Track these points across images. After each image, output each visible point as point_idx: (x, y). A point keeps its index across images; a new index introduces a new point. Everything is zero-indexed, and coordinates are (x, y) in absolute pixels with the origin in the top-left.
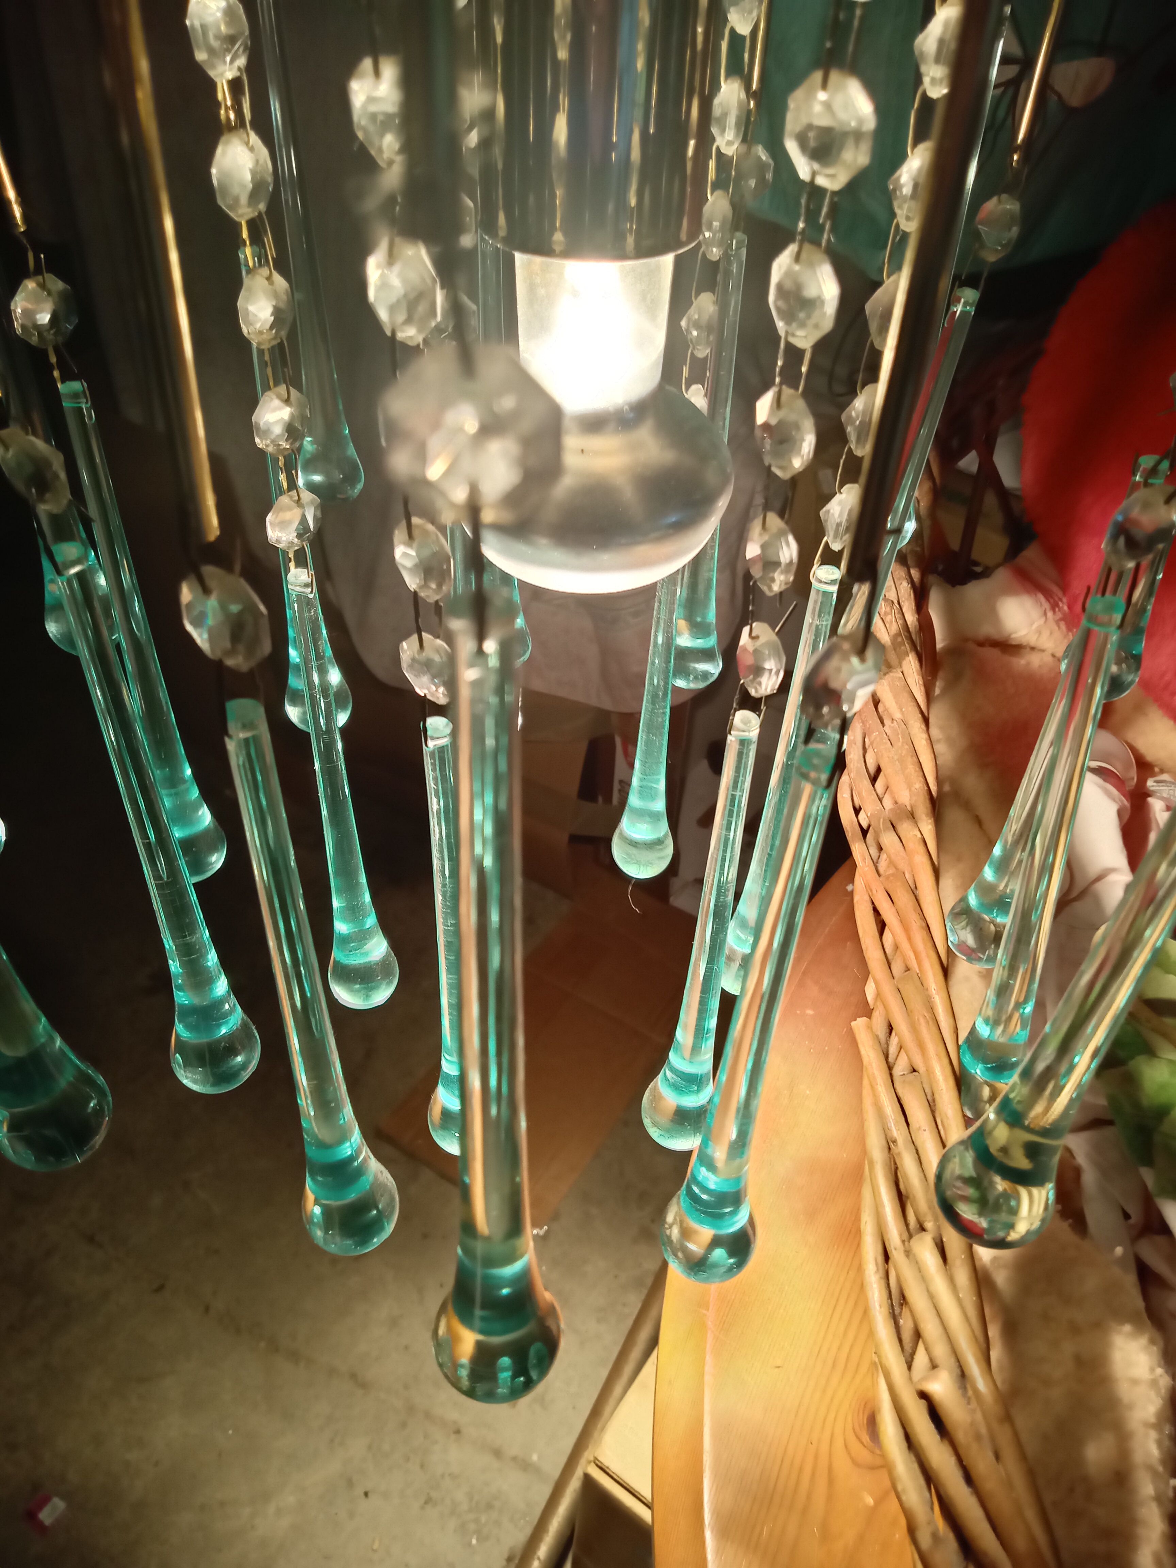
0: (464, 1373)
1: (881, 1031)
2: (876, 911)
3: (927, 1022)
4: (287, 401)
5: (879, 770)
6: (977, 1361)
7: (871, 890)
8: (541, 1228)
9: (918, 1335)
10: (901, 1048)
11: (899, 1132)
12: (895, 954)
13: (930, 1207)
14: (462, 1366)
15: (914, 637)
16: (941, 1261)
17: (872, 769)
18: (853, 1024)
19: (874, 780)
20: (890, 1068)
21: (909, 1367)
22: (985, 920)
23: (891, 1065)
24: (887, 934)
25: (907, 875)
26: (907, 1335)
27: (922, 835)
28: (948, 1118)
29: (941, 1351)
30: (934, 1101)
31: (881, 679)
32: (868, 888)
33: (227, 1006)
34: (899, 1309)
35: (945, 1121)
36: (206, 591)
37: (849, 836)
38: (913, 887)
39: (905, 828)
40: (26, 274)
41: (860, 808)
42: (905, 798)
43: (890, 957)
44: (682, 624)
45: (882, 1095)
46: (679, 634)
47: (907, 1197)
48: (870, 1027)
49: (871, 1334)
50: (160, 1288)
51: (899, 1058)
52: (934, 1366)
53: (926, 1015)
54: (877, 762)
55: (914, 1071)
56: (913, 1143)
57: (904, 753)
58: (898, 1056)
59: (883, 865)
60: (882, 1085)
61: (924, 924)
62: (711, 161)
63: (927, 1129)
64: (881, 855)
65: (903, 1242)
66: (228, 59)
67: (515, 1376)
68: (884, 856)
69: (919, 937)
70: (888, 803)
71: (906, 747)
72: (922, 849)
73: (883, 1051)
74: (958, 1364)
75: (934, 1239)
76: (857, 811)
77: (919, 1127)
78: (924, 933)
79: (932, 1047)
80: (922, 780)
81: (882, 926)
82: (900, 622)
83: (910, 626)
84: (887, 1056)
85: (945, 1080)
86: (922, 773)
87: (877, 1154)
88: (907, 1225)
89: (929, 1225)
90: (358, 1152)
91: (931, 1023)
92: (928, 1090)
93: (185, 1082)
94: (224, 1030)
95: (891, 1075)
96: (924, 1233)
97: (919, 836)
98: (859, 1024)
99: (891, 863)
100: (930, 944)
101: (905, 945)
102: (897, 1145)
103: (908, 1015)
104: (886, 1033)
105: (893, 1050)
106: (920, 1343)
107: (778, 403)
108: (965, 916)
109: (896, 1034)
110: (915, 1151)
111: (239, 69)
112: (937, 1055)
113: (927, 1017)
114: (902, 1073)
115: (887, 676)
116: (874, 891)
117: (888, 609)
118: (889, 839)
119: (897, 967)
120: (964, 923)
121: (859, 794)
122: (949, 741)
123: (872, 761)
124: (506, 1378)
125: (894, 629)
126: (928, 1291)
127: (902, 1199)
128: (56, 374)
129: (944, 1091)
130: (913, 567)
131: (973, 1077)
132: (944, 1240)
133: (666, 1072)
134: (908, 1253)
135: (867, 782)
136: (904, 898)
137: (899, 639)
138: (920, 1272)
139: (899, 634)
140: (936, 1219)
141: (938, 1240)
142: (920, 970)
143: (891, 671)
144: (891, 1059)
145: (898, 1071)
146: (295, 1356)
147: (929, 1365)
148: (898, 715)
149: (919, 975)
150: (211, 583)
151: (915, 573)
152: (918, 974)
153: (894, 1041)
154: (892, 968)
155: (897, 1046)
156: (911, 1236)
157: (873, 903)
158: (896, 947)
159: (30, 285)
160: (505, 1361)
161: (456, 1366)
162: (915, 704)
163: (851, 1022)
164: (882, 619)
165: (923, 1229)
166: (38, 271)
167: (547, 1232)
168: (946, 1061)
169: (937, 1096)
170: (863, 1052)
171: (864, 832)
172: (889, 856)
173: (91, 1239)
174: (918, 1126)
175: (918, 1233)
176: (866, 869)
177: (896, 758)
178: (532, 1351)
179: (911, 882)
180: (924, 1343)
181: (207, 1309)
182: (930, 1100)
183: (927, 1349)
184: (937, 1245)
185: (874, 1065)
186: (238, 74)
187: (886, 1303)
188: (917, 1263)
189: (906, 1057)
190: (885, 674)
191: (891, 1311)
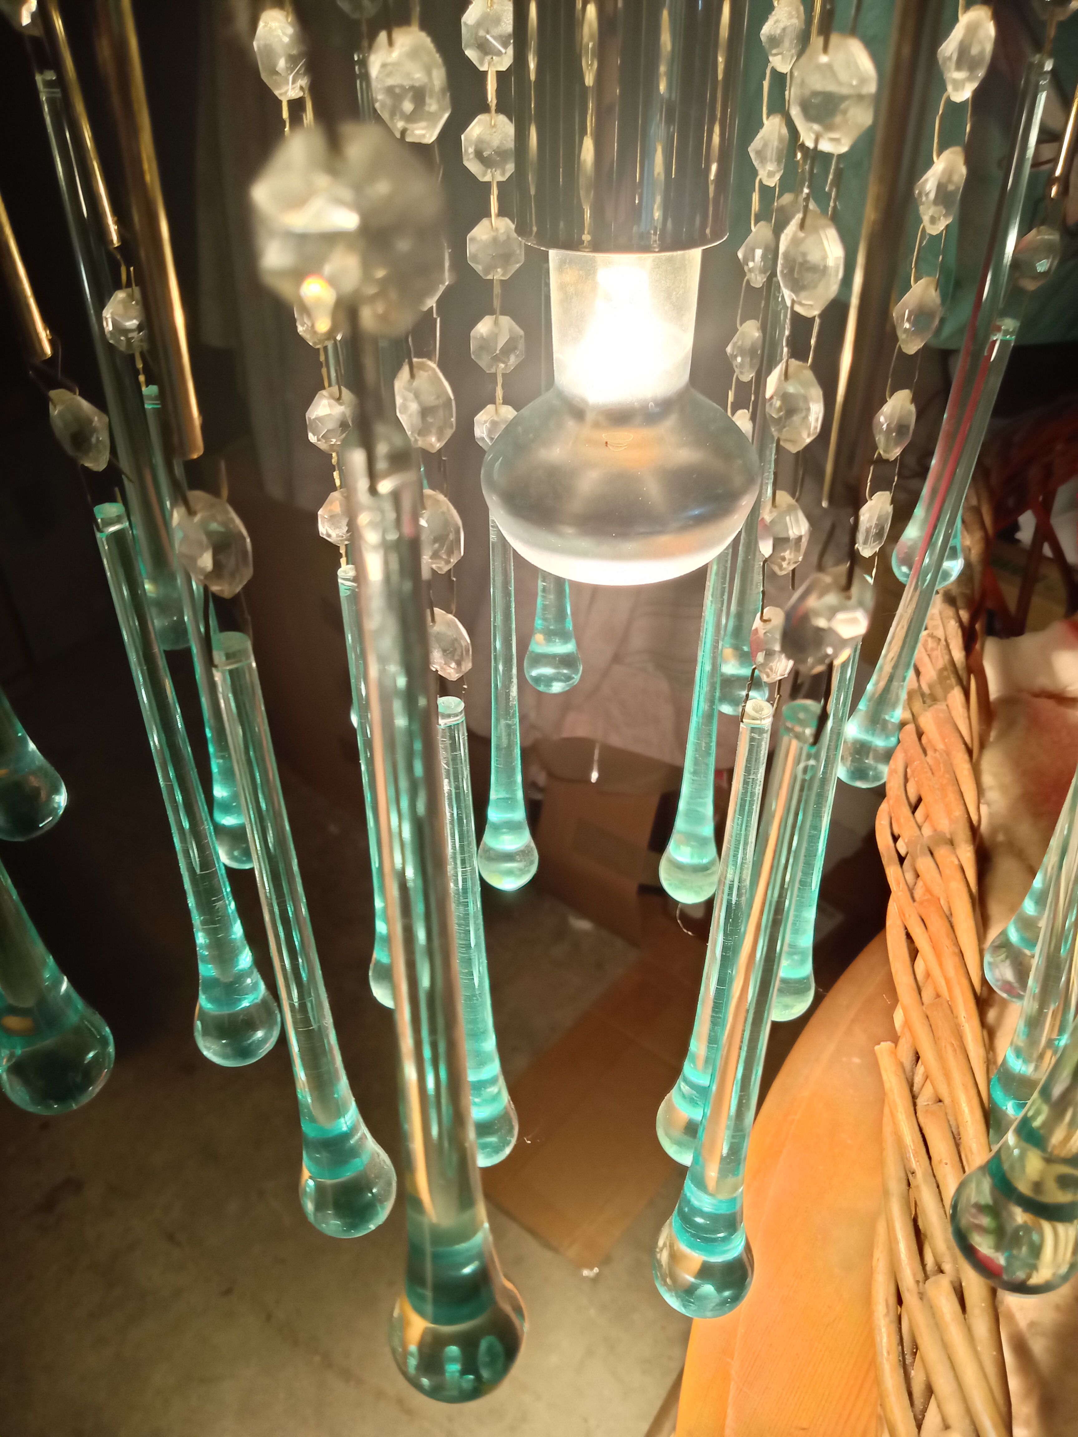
0: (413, 1362)
1: (907, 1059)
2: (909, 936)
3: (955, 1050)
4: (339, 399)
5: (920, 800)
6: (995, 1426)
7: (904, 915)
8: (592, 1269)
9: (930, 1391)
10: (927, 1077)
11: (918, 1164)
12: (926, 981)
13: (949, 1248)
14: (412, 1354)
15: (960, 672)
16: (958, 1308)
17: (913, 799)
18: (877, 1048)
19: (914, 809)
20: (914, 1097)
21: (919, 1426)
22: (1025, 955)
23: (916, 1093)
24: (919, 961)
25: (942, 902)
26: (918, 1389)
27: (959, 860)
28: (972, 1153)
29: (954, 1410)
30: (959, 1134)
31: (925, 710)
32: (902, 914)
33: (249, 981)
34: (911, 1358)
35: (969, 1155)
36: (191, 512)
37: (885, 861)
38: (948, 913)
39: (942, 852)
40: (118, 286)
41: (899, 836)
42: (945, 825)
43: (920, 984)
44: (728, 651)
45: (902, 1123)
46: (726, 662)
47: (926, 1236)
48: (894, 1053)
49: (878, 1382)
50: (228, 1292)
51: (925, 1087)
52: (947, 1427)
53: (954, 1042)
54: (918, 791)
55: (940, 1101)
56: (934, 1176)
57: (945, 781)
58: (923, 1085)
59: (918, 893)
60: (903, 1112)
61: (957, 950)
62: (754, 194)
63: (948, 1162)
64: (918, 882)
65: (918, 1282)
66: (291, 78)
67: (464, 1372)
68: (920, 883)
69: (951, 963)
70: (927, 831)
71: (947, 776)
72: (959, 875)
73: (907, 1078)
74: (973, 1427)
75: (952, 1282)
76: (895, 839)
77: (941, 1160)
78: (957, 959)
79: (959, 1077)
80: (963, 808)
81: (914, 953)
82: (947, 657)
83: (956, 662)
84: (911, 1085)
85: (971, 1111)
86: (962, 801)
87: (896, 1186)
88: (923, 1265)
89: (947, 1267)
90: (353, 1130)
91: (958, 1051)
92: (953, 1123)
93: (206, 1053)
94: (245, 1004)
95: (915, 1105)
96: (941, 1275)
97: (956, 862)
98: (884, 1048)
99: (928, 890)
100: (962, 971)
101: (936, 972)
102: (915, 1176)
103: (936, 1043)
104: (912, 1061)
105: (918, 1079)
106: (933, 1397)
107: (786, 375)
108: (1004, 949)
109: (922, 1064)
110: (935, 1185)
111: (301, 88)
112: (963, 1085)
113: (955, 1045)
114: (926, 1103)
115: (931, 708)
116: (907, 916)
117: (935, 645)
118: (924, 863)
119: (928, 995)
120: (1003, 956)
121: (898, 821)
122: (1003, 788)
123: (912, 790)
124: (453, 1372)
125: (941, 661)
126: (942, 1340)
127: (919, 1237)
128: (142, 378)
129: (969, 1123)
130: (962, 608)
131: (1005, 1114)
132: (963, 1284)
133: (681, 1085)
134: (922, 1296)
135: (906, 811)
136: (937, 924)
137: (945, 673)
138: (934, 1318)
139: (944, 669)
140: (955, 1261)
141: (957, 1285)
142: (950, 997)
143: (935, 704)
144: (916, 1088)
145: (922, 1101)
146: (346, 1375)
147: (941, 1425)
148: (940, 746)
149: (950, 1003)
150: (197, 506)
151: (964, 615)
152: (948, 1001)
153: (920, 1070)
154: (922, 995)
155: (923, 1075)
156: (926, 1277)
157: (906, 928)
158: (928, 975)
159: (120, 295)
160: (453, 1350)
161: (406, 1353)
162: (958, 735)
163: (874, 1046)
164: (929, 655)
165: (941, 1271)
166: (129, 285)
167: (598, 1275)
168: (973, 1092)
169: (961, 1129)
170: (885, 1077)
171: (901, 859)
172: (925, 884)
173: (171, 1238)
174: (939, 1159)
175: (934, 1275)
176: (900, 894)
177: (936, 787)
178: (484, 1345)
179: (946, 908)
180: (936, 1398)
181: (269, 1317)
182: (955, 1133)
183: (939, 1406)
184: (955, 1289)
185: (896, 1091)
186: (301, 94)
187: (896, 1349)
188: (931, 1307)
189: (931, 1087)
190: (930, 706)
191: (901, 1358)
